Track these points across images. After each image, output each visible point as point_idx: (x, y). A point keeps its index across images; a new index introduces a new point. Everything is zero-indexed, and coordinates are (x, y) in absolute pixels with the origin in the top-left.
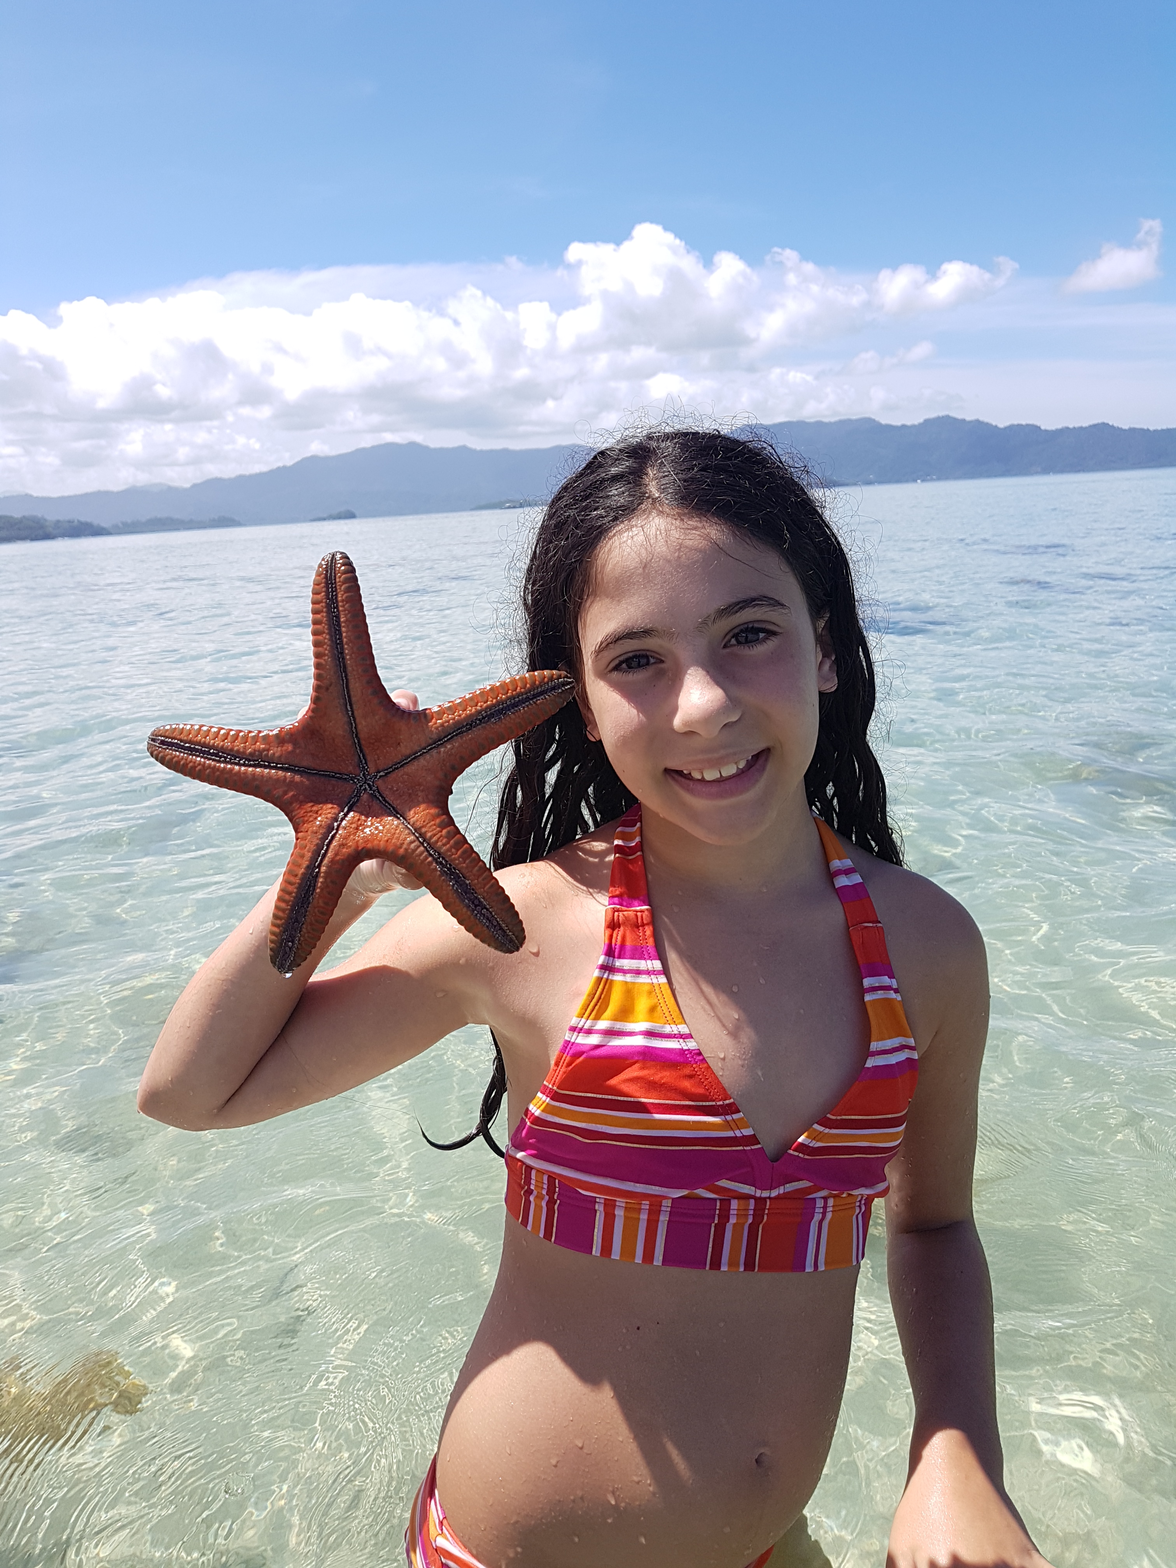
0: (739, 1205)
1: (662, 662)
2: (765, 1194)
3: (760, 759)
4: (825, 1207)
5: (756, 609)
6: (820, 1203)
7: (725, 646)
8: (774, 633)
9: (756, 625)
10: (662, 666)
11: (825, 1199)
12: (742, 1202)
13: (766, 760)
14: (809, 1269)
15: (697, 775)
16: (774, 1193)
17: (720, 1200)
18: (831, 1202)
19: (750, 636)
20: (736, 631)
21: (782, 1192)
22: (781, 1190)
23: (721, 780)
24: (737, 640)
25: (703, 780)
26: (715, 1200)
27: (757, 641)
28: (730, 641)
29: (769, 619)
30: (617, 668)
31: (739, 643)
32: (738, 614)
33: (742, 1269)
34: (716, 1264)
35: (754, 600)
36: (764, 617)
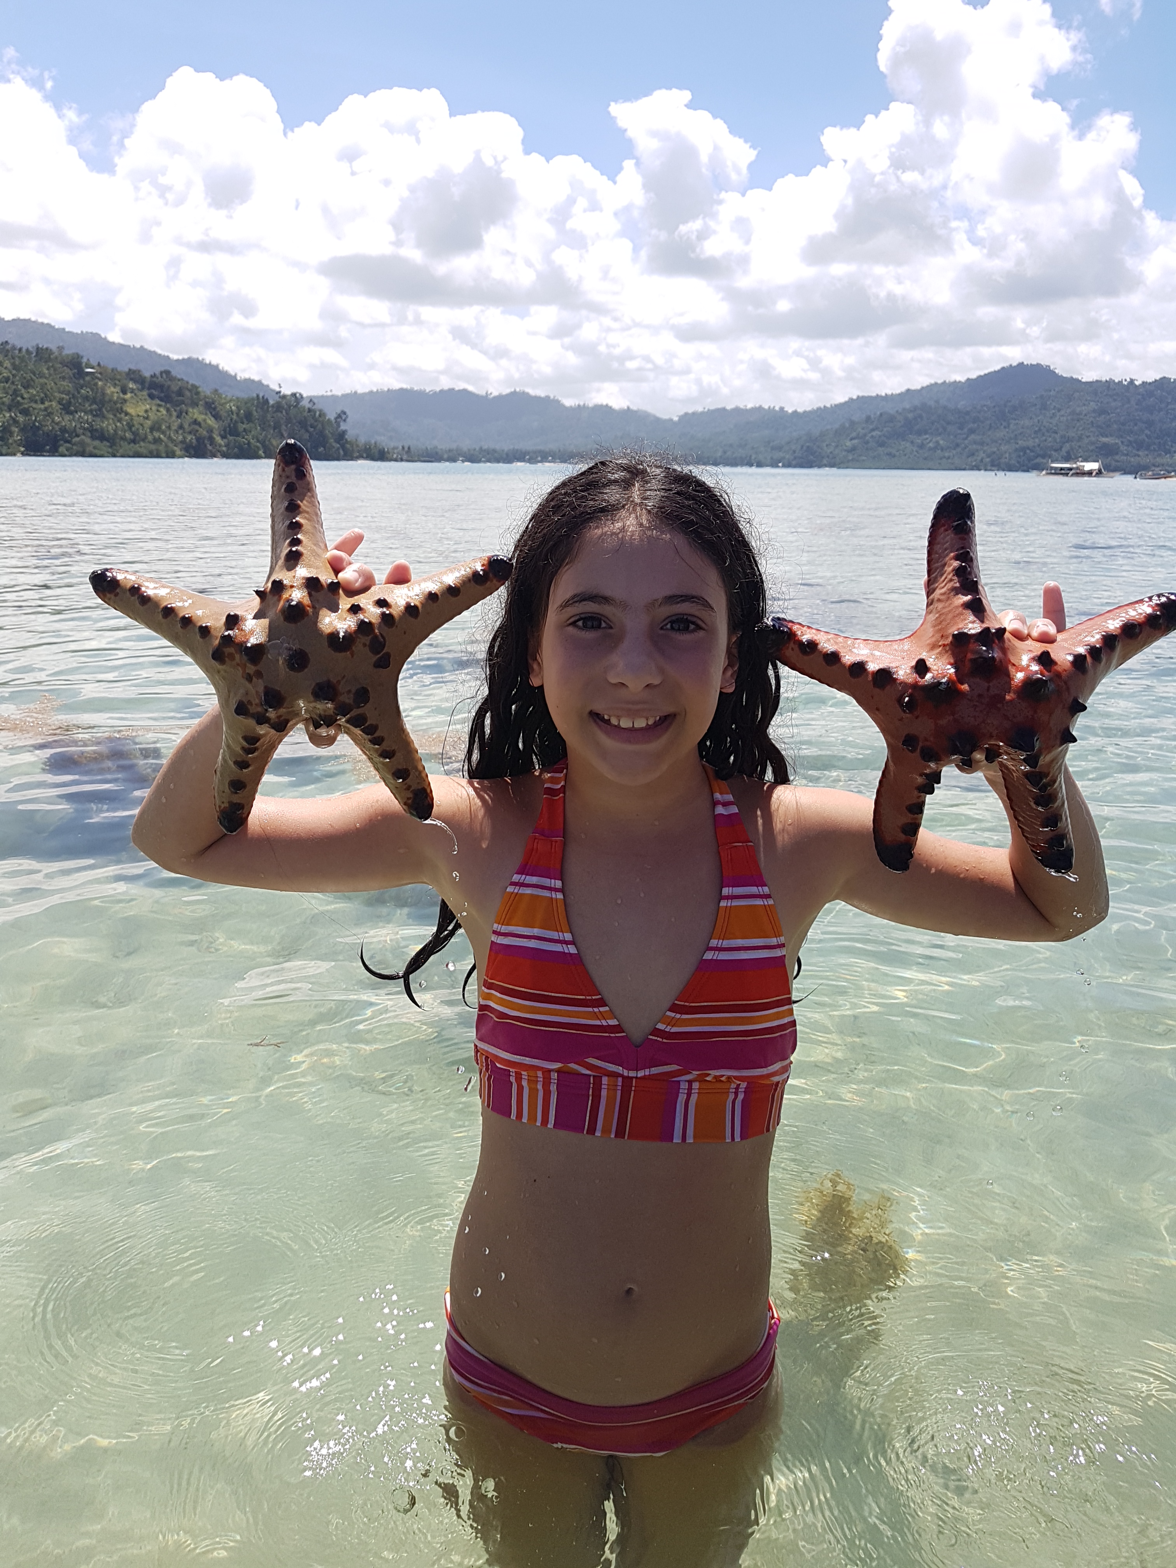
0: (609, 1081)
1: (611, 628)
2: (632, 1074)
3: (666, 721)
4: (690, 1089)
5: (694, 604)
6: (684, 1086)
7: (662, 628)
8: (700, 628)
9: (689, 618)
10: (611, 631)
11: (690, 1082)
12: (611, 1078)
13: (671, 724)
14: (677, 1139)
15: (614, 721)
16: (640, 1074)
17: (594, 1076)
18: (696, 1085)
19: (683, 625)
20: (674, 618)
21: (647, 1073)
22: (647, 1072)
23: (632, 730)
24: (672, 626)
25: (618, 727)
26: (590, 1076)
27: (686, 630)
28: (667, 624)
29: (699, 615)
30: (574, 624)
31: (672, 628)
32: (679, 605)
33: (613, 1136)
34: (592, 1131)
35: (693, 597)
36: (697, 613)
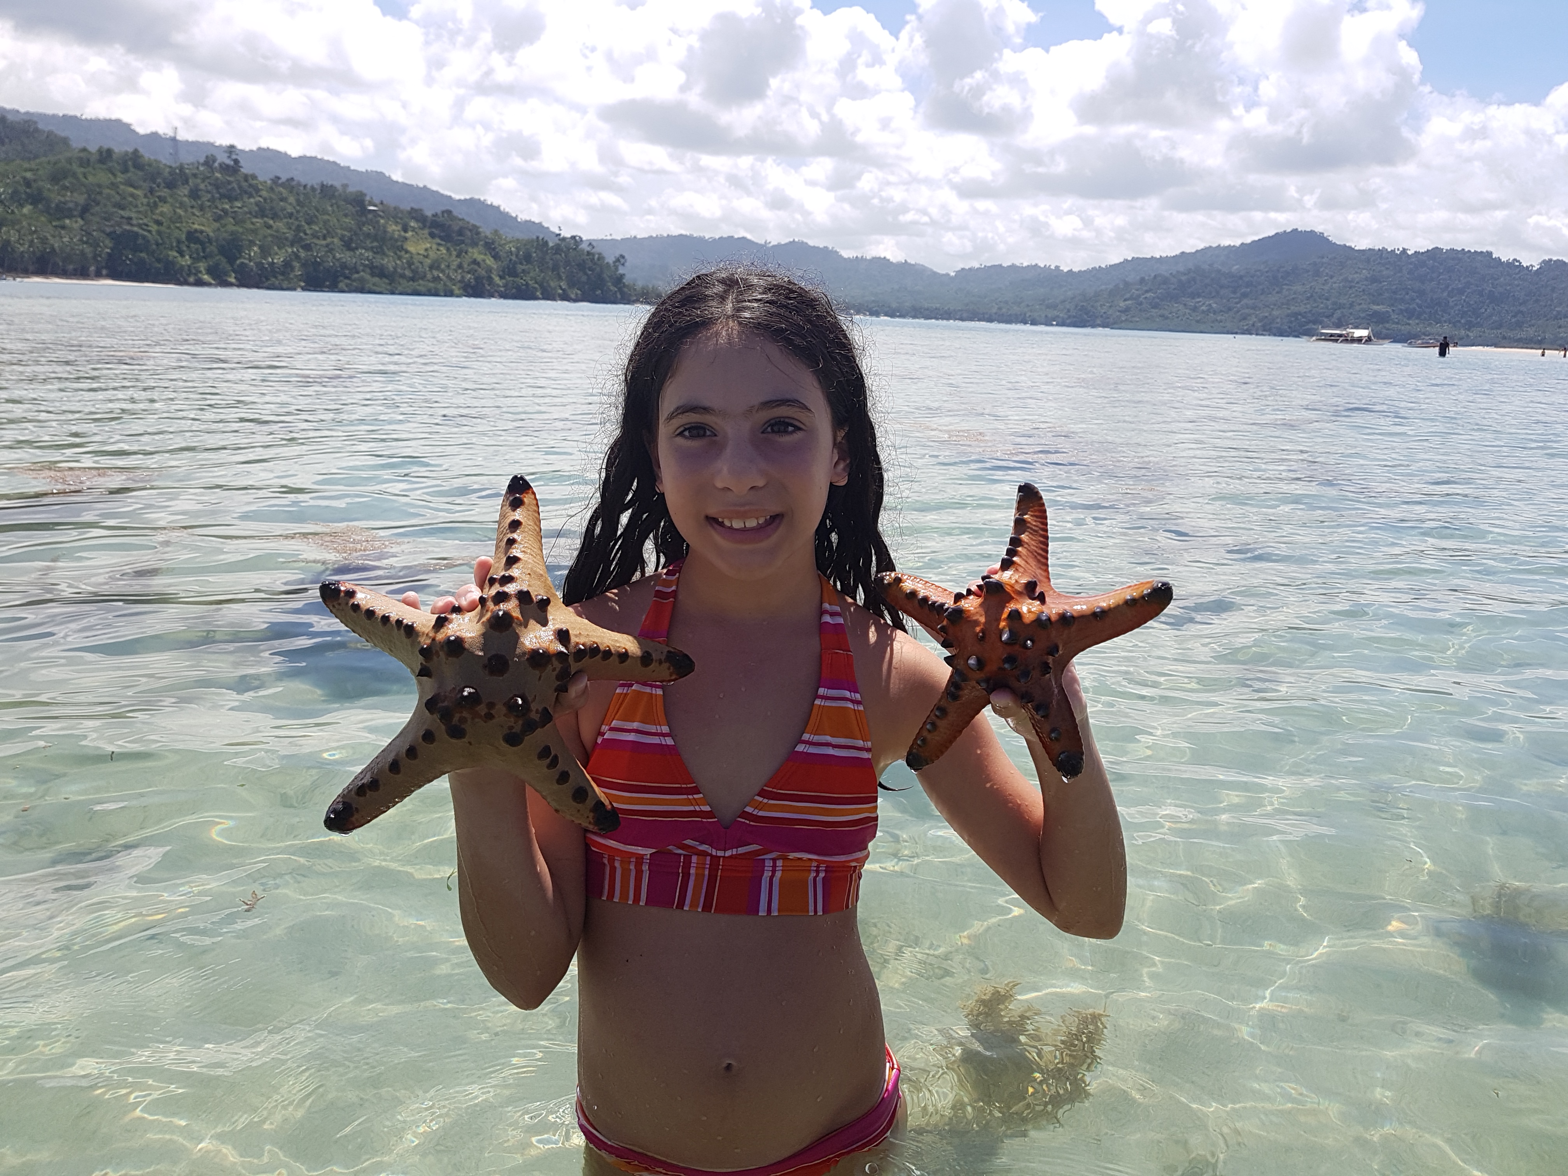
0: (698, 860)
1: (716, 435)
2: (720, 853)
3: (775, 520)
4: (774, 866)
5: (788, 408)
6: (769, 864)
7: (763, 432)
8: (800, 429)
9: (787, 420)
10: (715, 438)
11: (774, 860)
12: (701, 857)
13: (781, 522)
15: (728, 523)
16: (728, 853)
17: (684, 855)
18: (779, 863)
19: (782, 428)
20: (772, 422)
21: (734, 853)
23: (744, 530)
24: (772, 429)
25: (731, 528)
26: (680, 855)
27: (786, 432)
28: (767, 428)
29: (797, 417)
30: (681, 434)
31: (773, 431)
32: (775, 410)
33: (700, 910)
34: (681, 905)
35: (789, 401)
36: (794, 416)
